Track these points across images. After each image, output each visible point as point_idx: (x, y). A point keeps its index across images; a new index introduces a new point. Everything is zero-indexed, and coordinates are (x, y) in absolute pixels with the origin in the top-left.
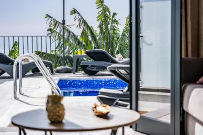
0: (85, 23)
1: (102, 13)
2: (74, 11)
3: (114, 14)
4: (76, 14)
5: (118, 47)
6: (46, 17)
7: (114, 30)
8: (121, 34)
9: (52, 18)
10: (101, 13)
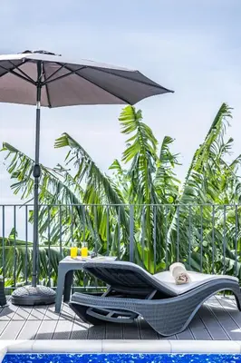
0: (94, 170)
1: (138, 141)
2: (66, 140)
3: (167, 140)
4: (68, 148)
5: (174, 221)
6: (4, 149)
7: (166, 177)
8: (181, 188)
9: (17, 151)
10: (132, 143)
